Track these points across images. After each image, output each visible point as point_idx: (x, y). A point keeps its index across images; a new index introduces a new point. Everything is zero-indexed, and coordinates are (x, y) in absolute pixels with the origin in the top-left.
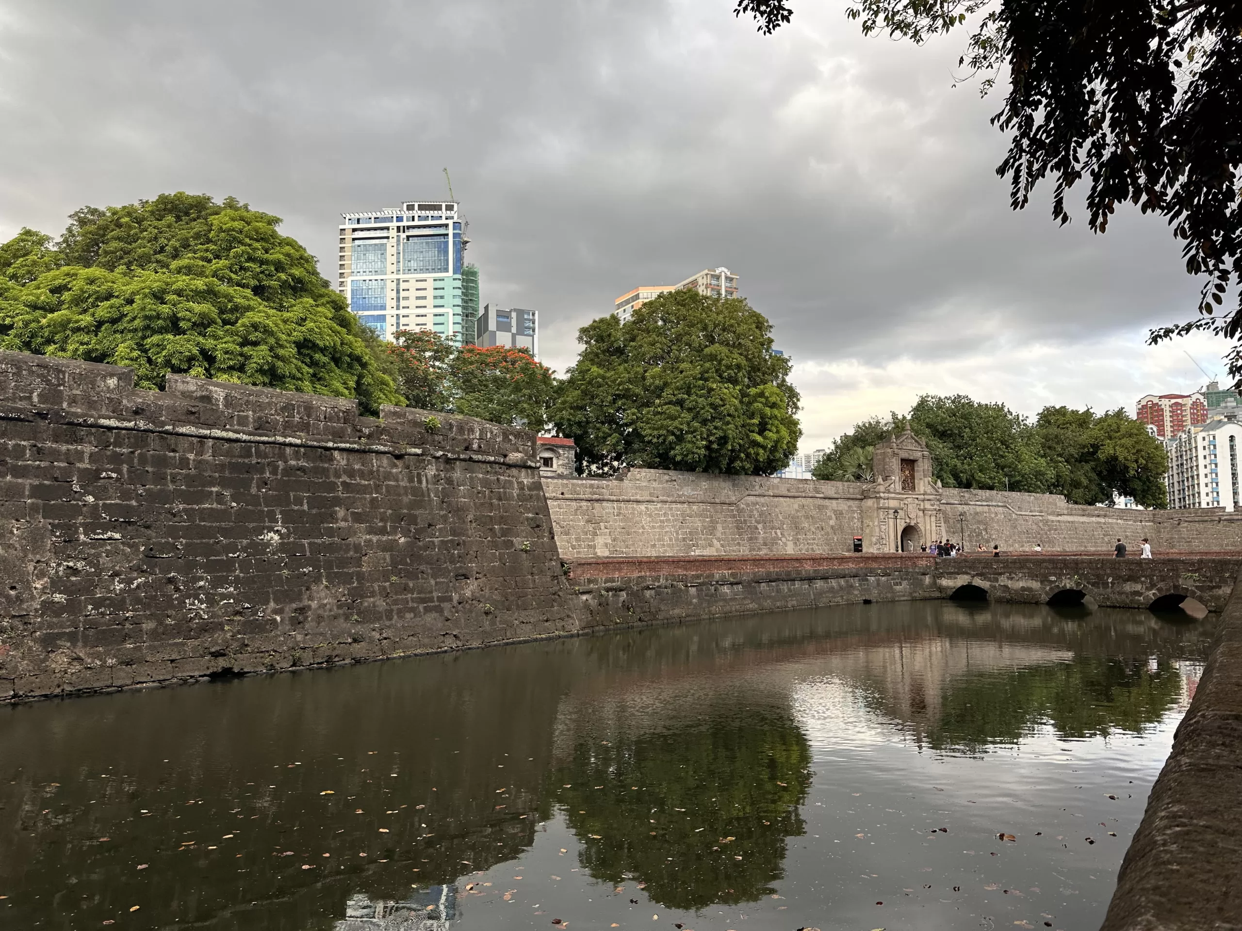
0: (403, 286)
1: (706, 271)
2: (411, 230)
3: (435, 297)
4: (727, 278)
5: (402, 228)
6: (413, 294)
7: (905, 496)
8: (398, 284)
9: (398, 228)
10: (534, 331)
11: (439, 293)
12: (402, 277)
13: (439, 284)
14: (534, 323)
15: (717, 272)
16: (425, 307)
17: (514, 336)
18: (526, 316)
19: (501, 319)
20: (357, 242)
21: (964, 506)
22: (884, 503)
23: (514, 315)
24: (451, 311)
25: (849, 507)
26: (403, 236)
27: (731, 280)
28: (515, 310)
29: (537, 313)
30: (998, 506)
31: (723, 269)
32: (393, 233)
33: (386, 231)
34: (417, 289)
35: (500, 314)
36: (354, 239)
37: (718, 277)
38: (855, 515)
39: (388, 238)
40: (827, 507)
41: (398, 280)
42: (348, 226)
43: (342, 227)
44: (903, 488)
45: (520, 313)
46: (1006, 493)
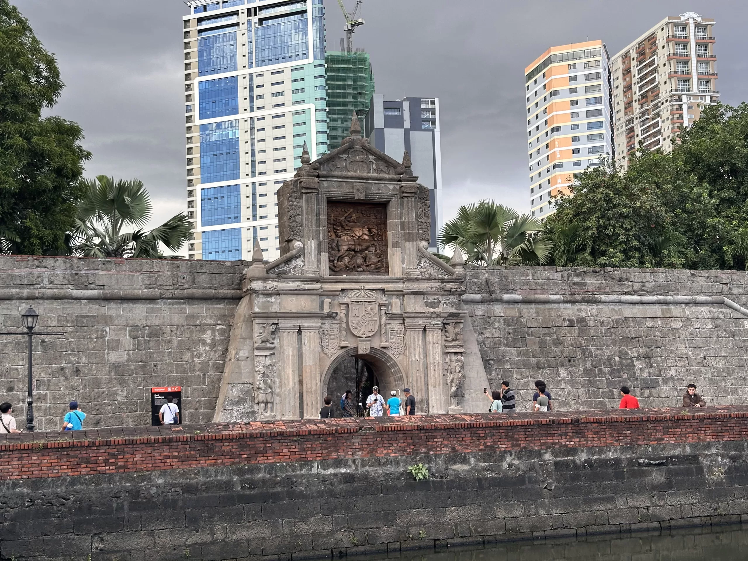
0: (257, 81)
1: (666, 20)
2: (264, 11)
3: (294, 92)
4: (697, 26)
5: (253, 10)
6: (268, 90)
7: (339, 286)
8: (251, 79)
9: (249, 10)
10: (434, 123)
11: (299, 85)
12: (255, 70)
13: (298, 75)
14: (433, 113)
15: (683, 19)
16: (283, 105)
17: (407, 133)
18: (423, 106)
19: (390, 113)
20: (204, 35)
21: (584, 307)
22: (265, 305)
23: (406, 106)
24: (312, 107)
25: (193, 316)
26: (255, 19)
27: (704, 27)
28: (408, 99)
29: (437, 100)
30: (696, 303)
31: (691, 14)
32: (243, 18)
33: (235, 17)
34: (273, 84)
35: (388, 106)
36: (200, 31)
37: (684, 27)
38: (207, 336)
39: (237, 24)
40: (107, 320)
41: (251, 75)
42: (193, 16)
43: (185, 18)
44: (332, 269)
45: (415, 103)
46: (725, 275)
